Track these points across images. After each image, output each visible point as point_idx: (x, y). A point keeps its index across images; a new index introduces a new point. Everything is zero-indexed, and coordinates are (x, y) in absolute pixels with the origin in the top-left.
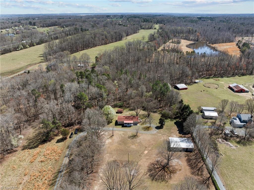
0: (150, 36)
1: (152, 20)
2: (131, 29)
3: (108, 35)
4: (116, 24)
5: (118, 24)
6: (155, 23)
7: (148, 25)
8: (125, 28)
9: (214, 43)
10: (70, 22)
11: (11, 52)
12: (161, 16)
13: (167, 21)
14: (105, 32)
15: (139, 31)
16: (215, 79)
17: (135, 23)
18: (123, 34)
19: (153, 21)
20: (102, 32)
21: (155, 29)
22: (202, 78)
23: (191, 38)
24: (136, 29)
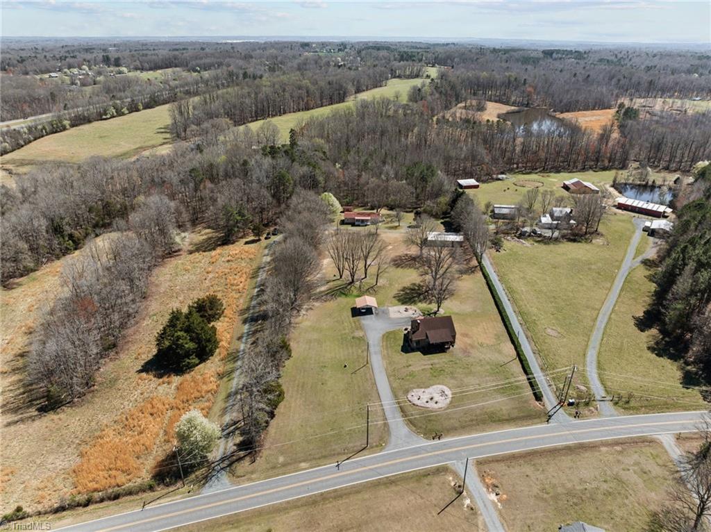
0: (413, 93)
1: (422, 55)
2: (369, 76)
3: (312, 88)
4: (328, 64)
5: (335, 66)
6: (430, 63)
7: (409, 67)
8: (352, 73)
9: (564, 110)
10: (213, 59)
11: (90, 122)
12: (447, 48)
13: (460, 59)
14: (304, 82)
15: (386, 83)
16: (542, 174)
17: (377, 62)
18: (349, 87)
19: (424, 58)
20: (297, 80)
21: (428, 77)
22: (515, 173)
23: (513, 99)
24: (380, 76)
